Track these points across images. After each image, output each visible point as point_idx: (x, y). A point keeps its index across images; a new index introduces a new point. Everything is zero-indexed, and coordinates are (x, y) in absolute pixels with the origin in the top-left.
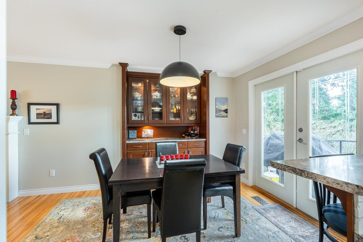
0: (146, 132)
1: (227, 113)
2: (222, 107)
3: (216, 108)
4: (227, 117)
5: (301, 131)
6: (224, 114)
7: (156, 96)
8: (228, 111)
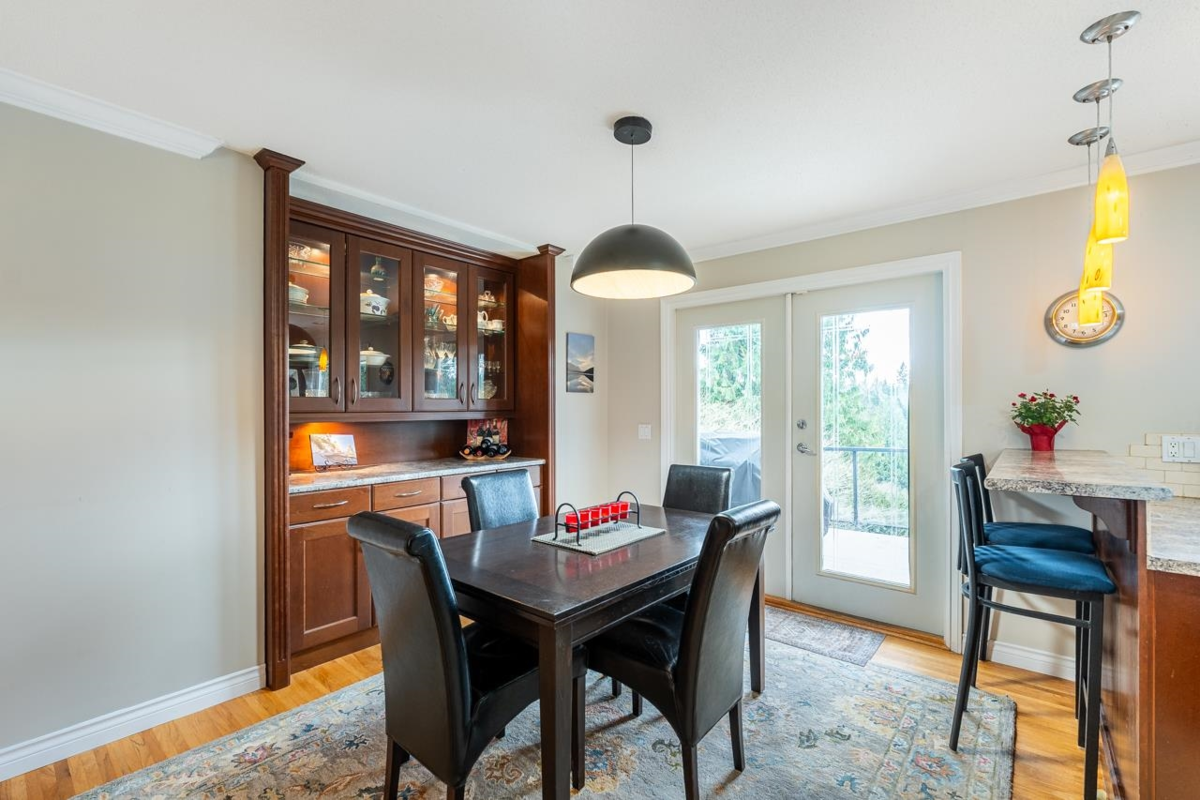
0: (324, 444)
1: (591, 378)
2: (581, 363)
3: (567, 363)
4: (592, 391)
5: (802, 428)
6: (584, 380)
7: (374, 307)
8: (595, 375)
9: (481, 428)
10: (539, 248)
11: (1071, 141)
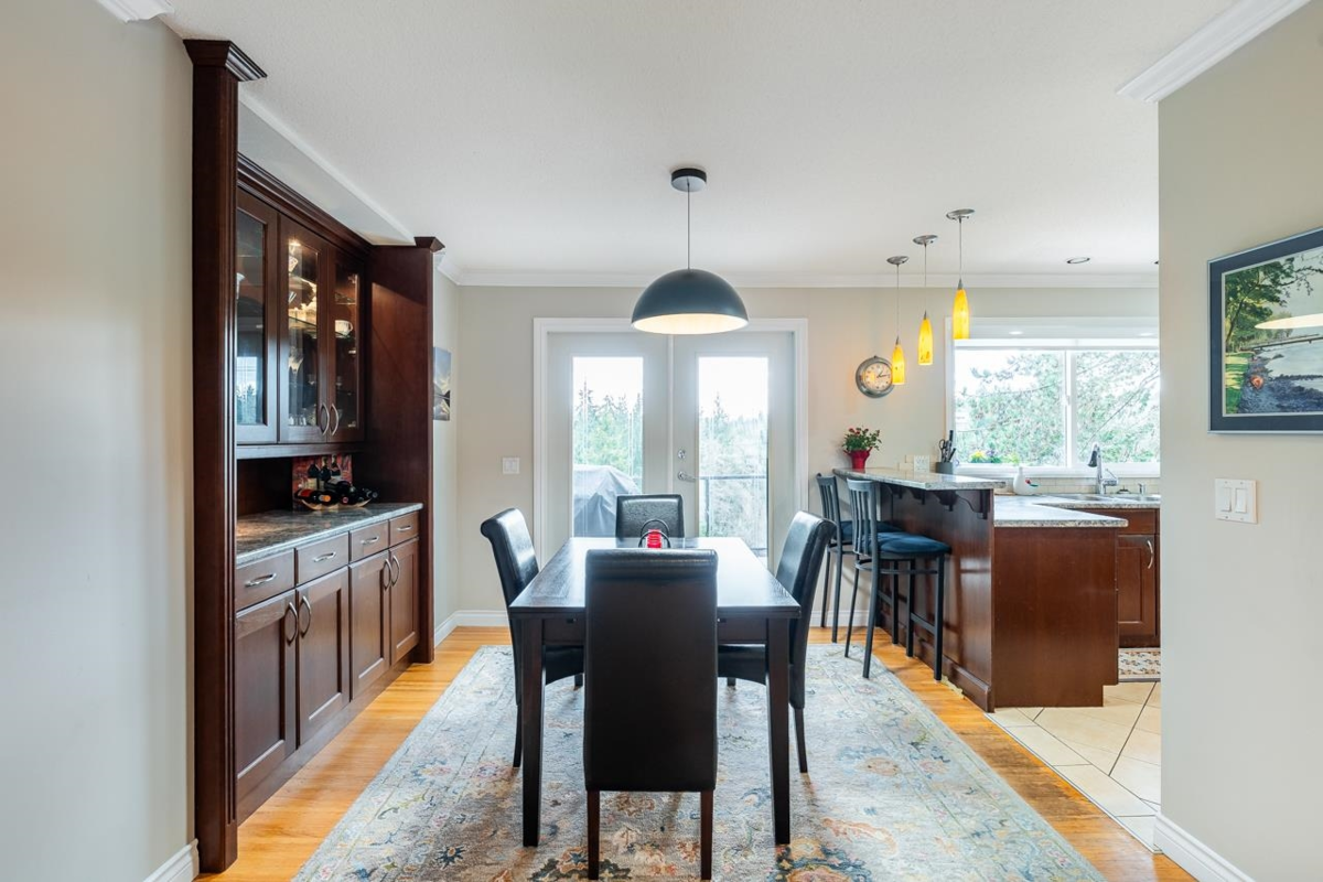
1: (448, 403)
2: (443, 384)
4: (449, 419)
5: (682, 457)
6: (444, 405)
8: (451, 399)
9: (313, 467)
10: (416, 238)
11: (889, 260)
